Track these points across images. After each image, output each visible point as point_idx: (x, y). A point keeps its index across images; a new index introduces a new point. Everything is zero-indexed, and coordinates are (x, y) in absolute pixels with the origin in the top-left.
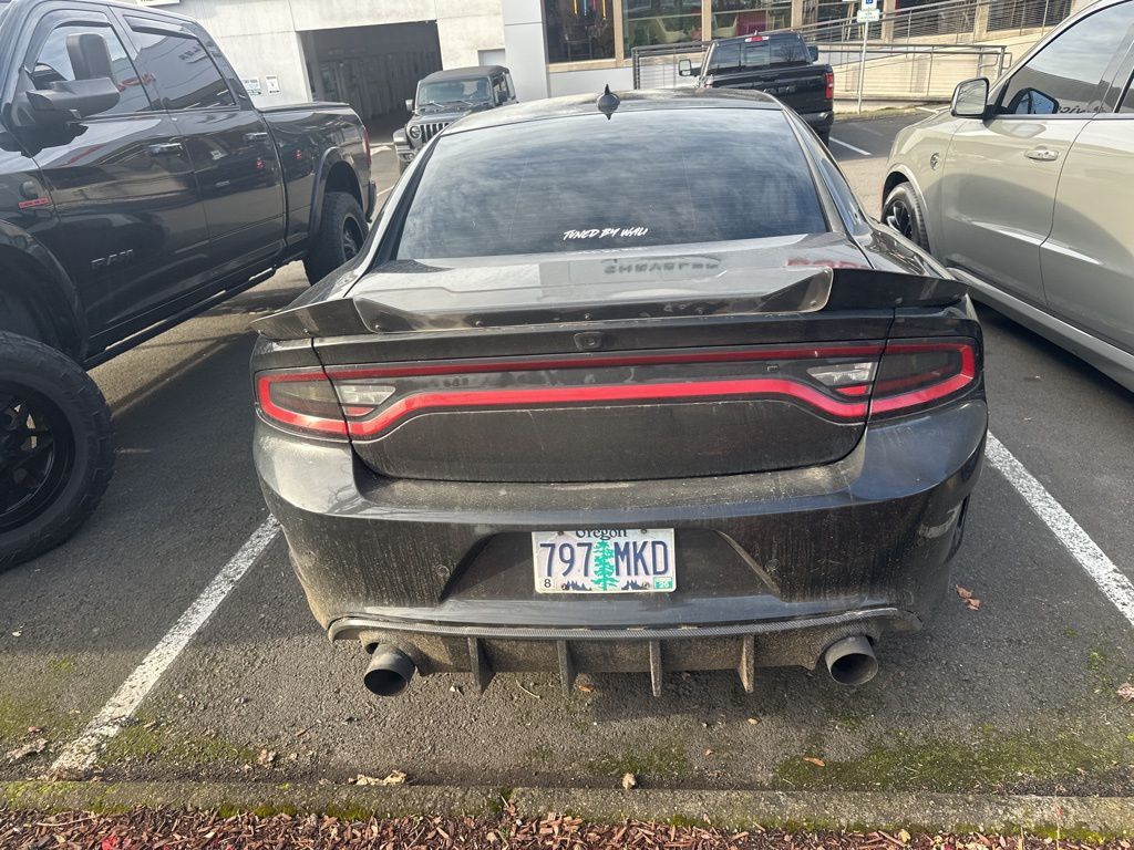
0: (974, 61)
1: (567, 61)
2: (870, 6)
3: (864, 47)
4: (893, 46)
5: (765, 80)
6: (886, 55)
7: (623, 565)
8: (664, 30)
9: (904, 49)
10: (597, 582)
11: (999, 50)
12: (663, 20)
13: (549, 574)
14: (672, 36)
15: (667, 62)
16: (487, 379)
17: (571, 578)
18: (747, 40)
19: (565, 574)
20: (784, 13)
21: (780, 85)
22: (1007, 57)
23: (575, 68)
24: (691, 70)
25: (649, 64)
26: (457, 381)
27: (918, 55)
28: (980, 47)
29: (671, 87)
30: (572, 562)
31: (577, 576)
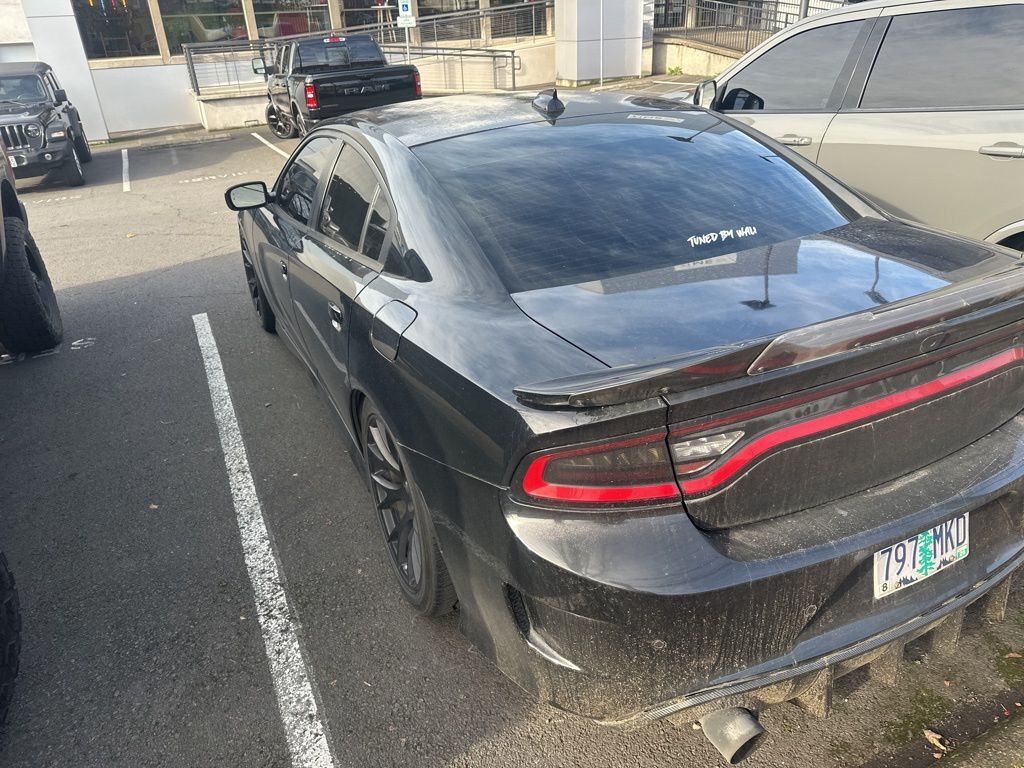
0: (490, 63)
1: (103, 57)
2: (406, 13)
3: (407, 50)
4: (423, 48)
5: (362, 78)
6: (418, 56)
7: (938, 547)
8: (203, 28)
9: (435, 51)
10: (920, 571)
11: (509, 54)
12: (200, 17)
13: (887, 579)
14: (212, 33)
15: (218, 60)
16: (836, 400)
17: (903, 575)
18: (325, 41)
19: (898, 574)
20: (321, 16)
21: (377, 83)
22: (516, 60)
23: (116, 65)
24: (265, 68)
25: (201, 61)
26: (808, 410)
27: (446, 57)
28: (493, 51)
29: (227, 83)
30: (903, 560)
31: (908, 573)
